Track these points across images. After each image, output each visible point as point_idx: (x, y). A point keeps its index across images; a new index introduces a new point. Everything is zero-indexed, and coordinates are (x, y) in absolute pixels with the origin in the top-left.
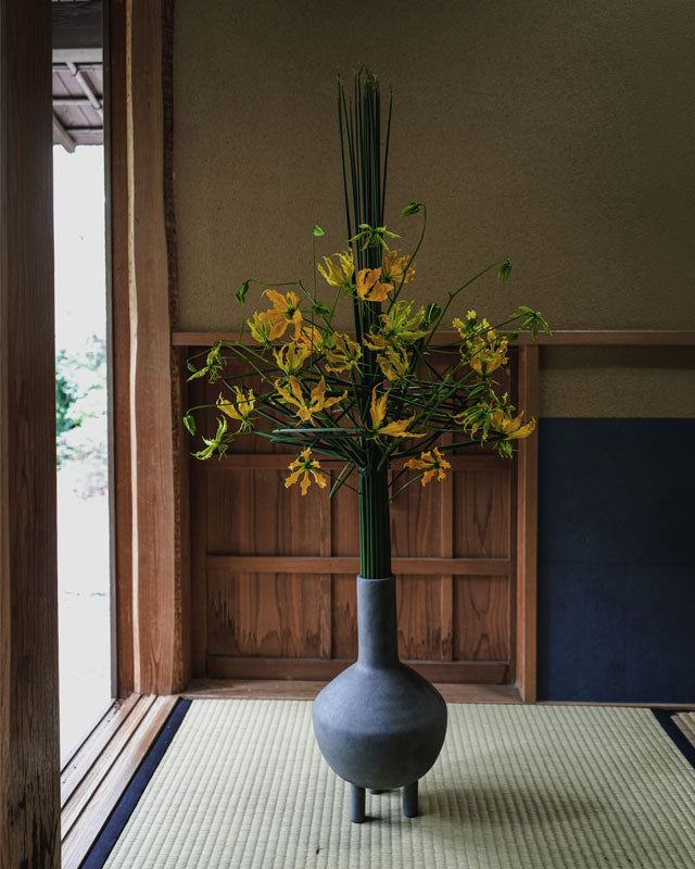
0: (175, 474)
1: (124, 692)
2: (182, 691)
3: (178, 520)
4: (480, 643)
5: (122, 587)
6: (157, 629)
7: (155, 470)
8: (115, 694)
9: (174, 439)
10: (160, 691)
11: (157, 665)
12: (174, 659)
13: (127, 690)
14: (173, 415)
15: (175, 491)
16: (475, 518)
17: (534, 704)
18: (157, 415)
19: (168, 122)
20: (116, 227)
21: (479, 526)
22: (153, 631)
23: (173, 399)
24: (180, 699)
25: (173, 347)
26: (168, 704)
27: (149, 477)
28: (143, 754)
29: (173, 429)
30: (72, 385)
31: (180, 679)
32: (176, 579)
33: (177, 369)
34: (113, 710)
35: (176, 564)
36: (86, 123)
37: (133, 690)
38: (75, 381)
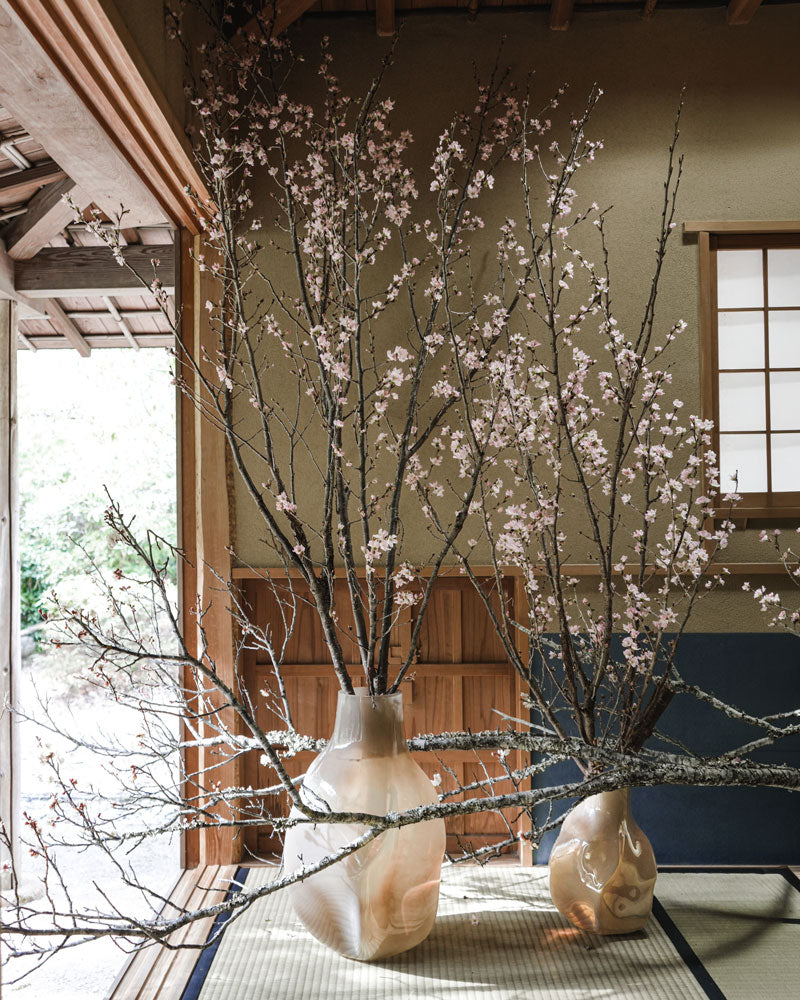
0: (235, 682)
1: (191, 864)
2: (239, 862)
4: (487, 820)
6: (219, 810)
8: (184, 864)
9: (234, 655)
10: (222, 862)
11: (220, 840)
12: (234, 835)
13: (195, 861)
14: (233, 635)
16: (482, 716)
20: (185, 483)
21: (485, 721)
23: (233, 622)
24: (239, 868)
25: (233, 580)
26: (231, 870)
29: (233, 646)
30: (44, 568)
31: (238, 852)
32: (235, 768)
34: (185, 876)
36: (104, 331)
37: (199, 862)
38: (46, 564)
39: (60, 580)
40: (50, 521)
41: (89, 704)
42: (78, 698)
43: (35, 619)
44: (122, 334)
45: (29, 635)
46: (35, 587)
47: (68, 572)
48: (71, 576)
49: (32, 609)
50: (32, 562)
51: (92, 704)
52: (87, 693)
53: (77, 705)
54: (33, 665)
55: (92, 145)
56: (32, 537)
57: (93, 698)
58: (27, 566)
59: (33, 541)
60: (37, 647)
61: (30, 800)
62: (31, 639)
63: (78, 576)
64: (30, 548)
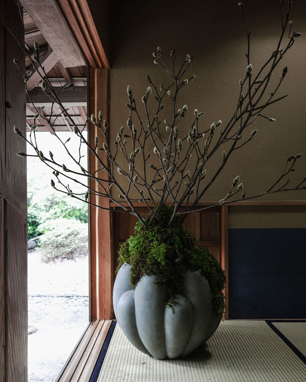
0: (111, 248)
1: (93, 319)
2: (112, 319)
3: (112, 263)
5: (93, 285)
6: (105, 298)
7: (104, 247)
8: (91, 320)
9: (111, 237)
10: (106, 319)
11: (105, 310)
12: (111, 308)
13: (95, 319)
14: (110, 229)
15: (111, 254)
17: (228, 320)
18: (105, 229)
19: (109, 136)
20: (91, 169)
22: (104, 299)
23: (110, 224)
24: (113, 321)
25: (110, 207)
26: (109, 322)
27: (103, 249)
28: (106, 335)
29: (110, 234)
30: (39, 218)
31: (112, 315)
32: (111, 282)
33: (111, 214)
34: (91, 325)
35: (111, 277)
37: (96, 319)
38: (40, 216)
39: (45, 222)
40: (41, 201)
41: (55, 264)
42: (51, 262)
43: (36, 235)
44: (66, 125)
45: (34, 241)
46: (36, 224)
47: (48, 219)
48: (49, 220)
49: (35, 232)
50: (35, 216)
51: (56, 264)
52: (54, 260)
53: (50, 264)
54: (35, 251)
55: (52, 18)
56: (35, 207)
57: (56, 262)
58: (33, 217)
59: (35, 209)
60: (37, 245)
61: (33, 297)
62: (35, 242)
63: (51, 220)
64: (34, 211)
